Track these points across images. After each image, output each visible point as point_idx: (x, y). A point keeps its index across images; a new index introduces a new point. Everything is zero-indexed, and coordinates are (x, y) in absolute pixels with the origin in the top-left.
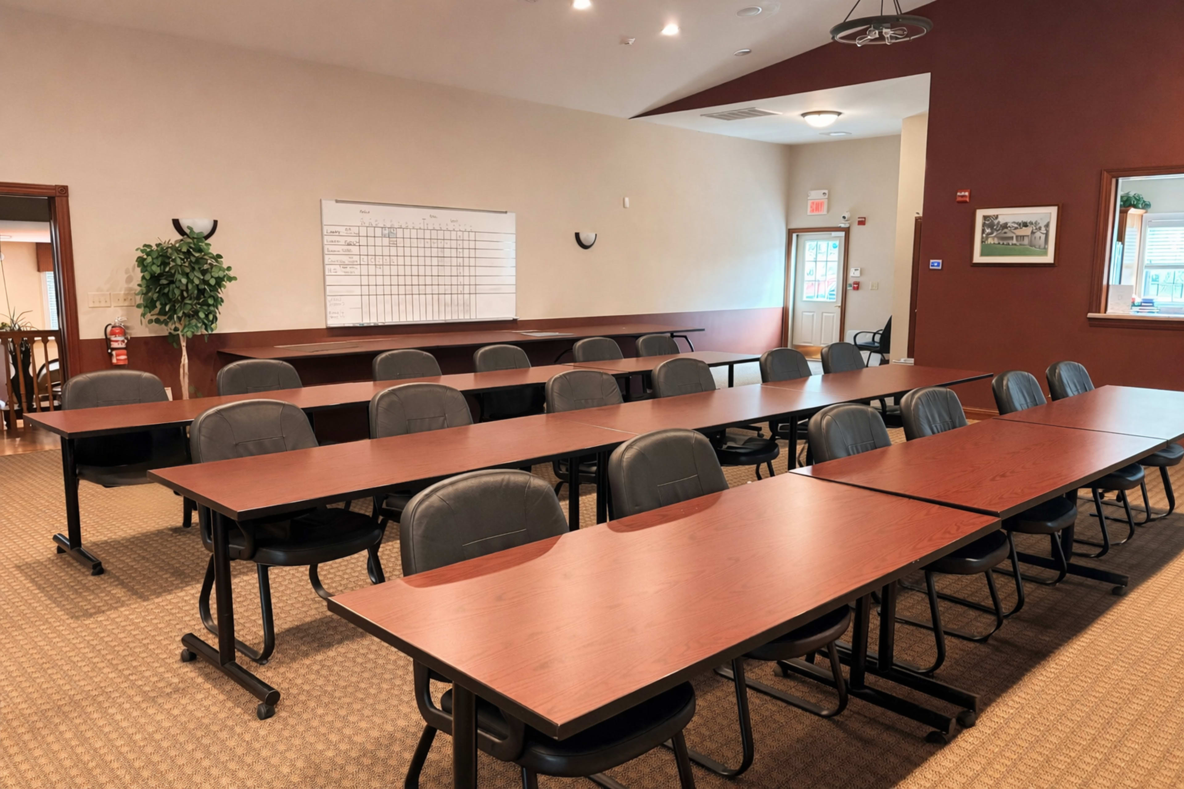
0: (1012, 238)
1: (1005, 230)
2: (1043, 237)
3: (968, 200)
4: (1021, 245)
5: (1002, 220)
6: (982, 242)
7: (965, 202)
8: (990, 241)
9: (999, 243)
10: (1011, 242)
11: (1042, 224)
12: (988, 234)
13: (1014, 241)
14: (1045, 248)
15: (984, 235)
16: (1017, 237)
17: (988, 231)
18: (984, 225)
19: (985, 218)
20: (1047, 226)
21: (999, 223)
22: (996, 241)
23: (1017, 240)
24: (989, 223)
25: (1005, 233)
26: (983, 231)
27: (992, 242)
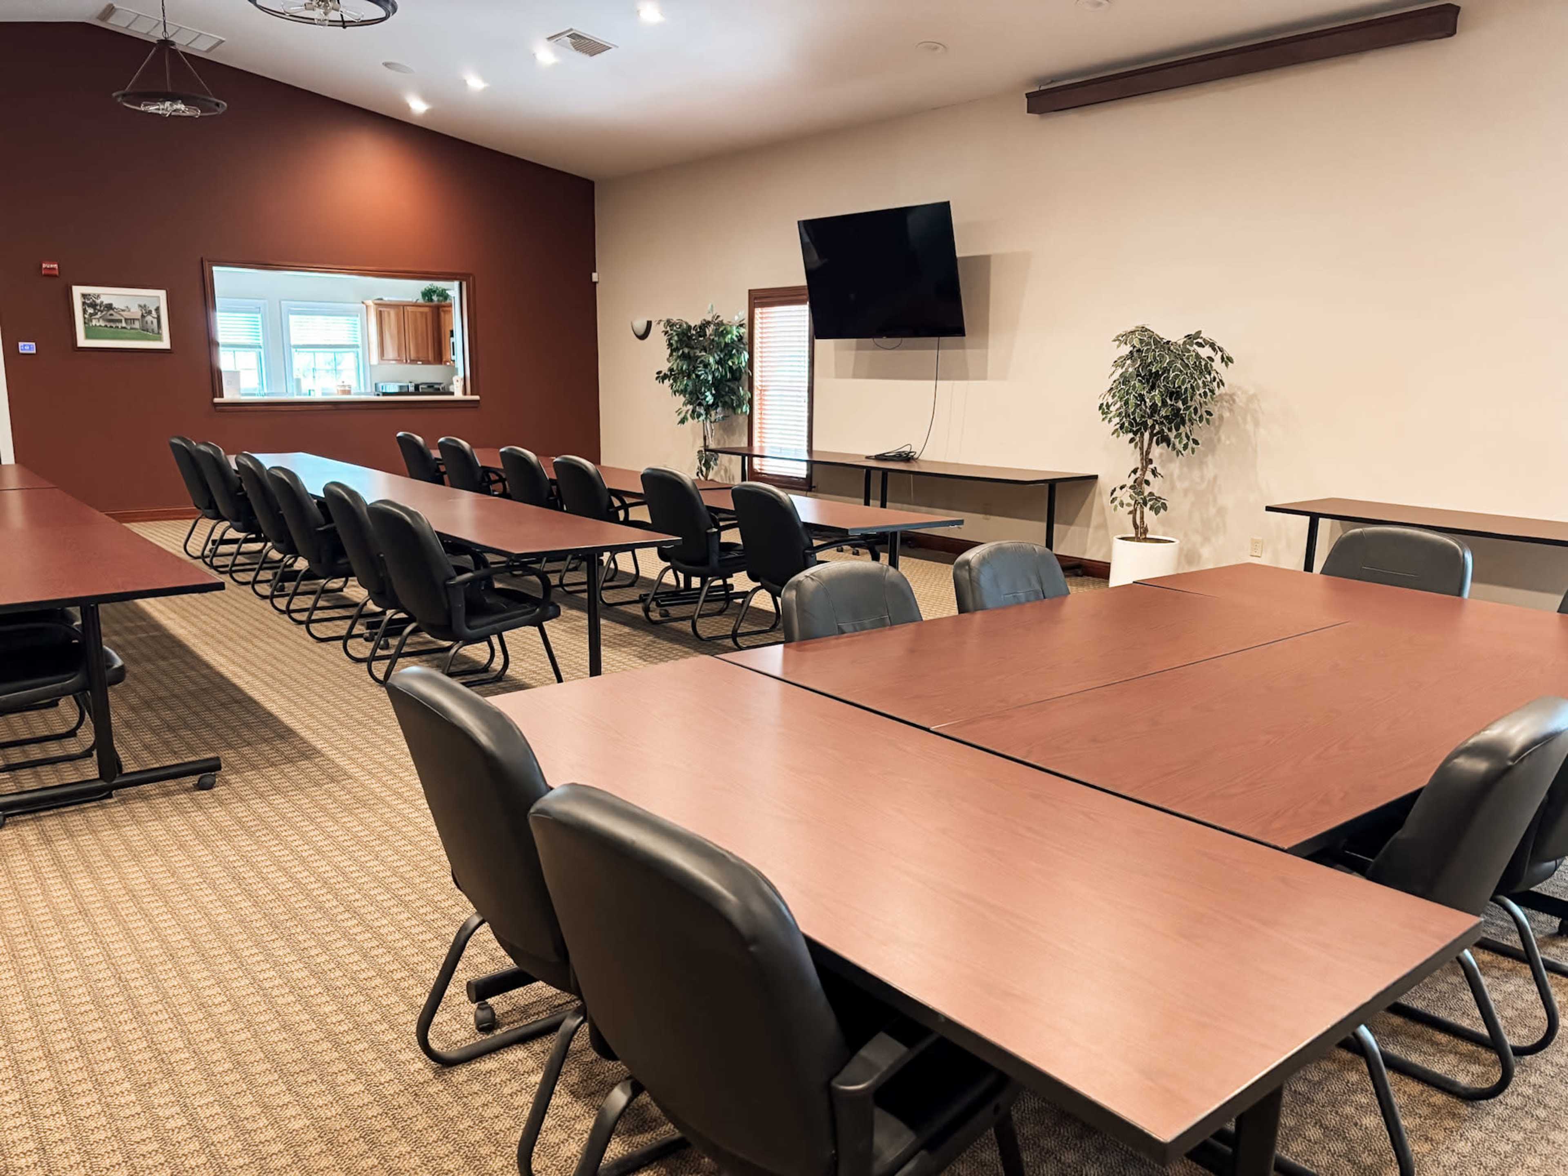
0: (121, 321)
1: (111, 312)
2: (155, 321)
3: (57, 273)
4: (131, 329)
5: (106, 300)
6: (85, 323)
7: (56, 276)
8: (94, 322)
9: (106, 326)
10: (120, 325)
11: (153, 309)
12: (91, 315)
13: (124, 324)
14: (159, 333)
15: (86, 316)
16: (126, 319)
17: (91, 311)
18: (84, 303)
19: (84, 296)
20: (157, 310)
21: (102, 302)
22: (102, 323)
23: (126, 322)
24: (90, 303)
25: (111, 315)
26: (85, 311)
27: (98, 324)
